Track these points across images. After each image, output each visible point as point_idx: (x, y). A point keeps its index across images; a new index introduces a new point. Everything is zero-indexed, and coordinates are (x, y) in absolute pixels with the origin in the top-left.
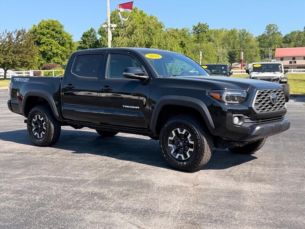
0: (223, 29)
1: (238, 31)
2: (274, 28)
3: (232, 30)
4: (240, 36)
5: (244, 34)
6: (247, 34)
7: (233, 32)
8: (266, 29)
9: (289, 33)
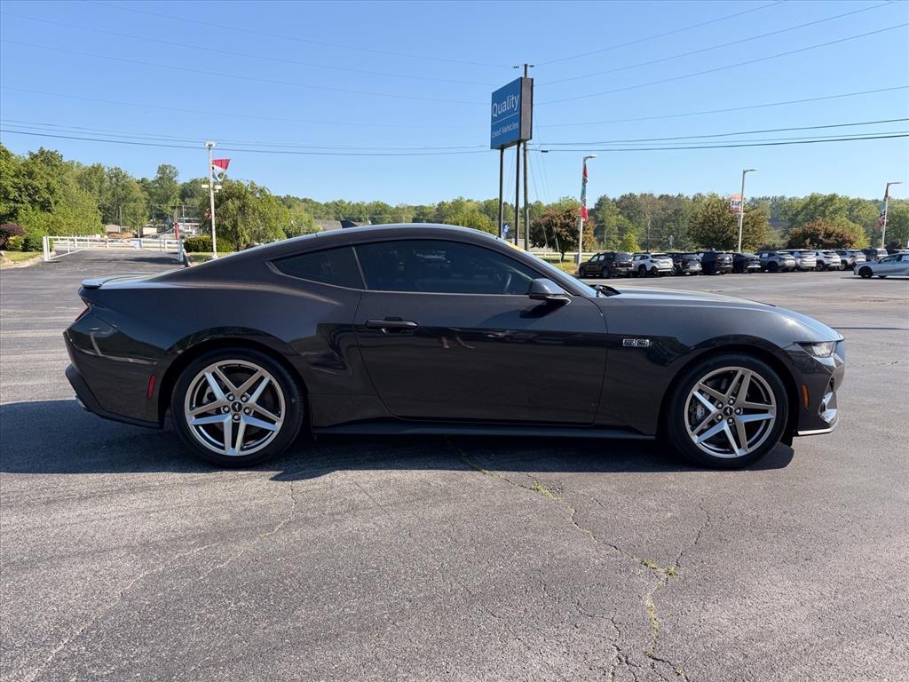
0: (73, 162)
1: (106, 170)
2: (170, 172)
3: (93, 167)
4: (111, 178)
5: (117, 175)
6: (124, 176)
7: (96, 170)
8: (158, 172)
9: (188, 181)
